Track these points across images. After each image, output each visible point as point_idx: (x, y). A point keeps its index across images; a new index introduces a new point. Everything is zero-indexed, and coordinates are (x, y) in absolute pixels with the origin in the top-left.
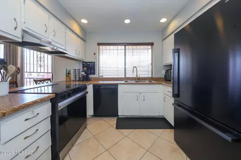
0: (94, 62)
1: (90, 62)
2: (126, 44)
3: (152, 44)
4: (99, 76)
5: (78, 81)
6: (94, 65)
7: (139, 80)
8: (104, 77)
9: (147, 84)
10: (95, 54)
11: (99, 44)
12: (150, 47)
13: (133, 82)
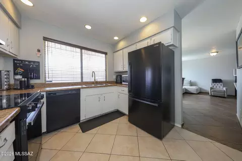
0: (39, 62)
1: (30, 62)
2: (82, 48)
3: (106, 54)
4: (45, 81)
5: (7, 90)
6: (38, 66)
7: (96, 84)
8: (53, 82)
9: (104, 86)
10: (39, 51)
11: (45, 39)
12: (104, 55)
13: (93, 85)
